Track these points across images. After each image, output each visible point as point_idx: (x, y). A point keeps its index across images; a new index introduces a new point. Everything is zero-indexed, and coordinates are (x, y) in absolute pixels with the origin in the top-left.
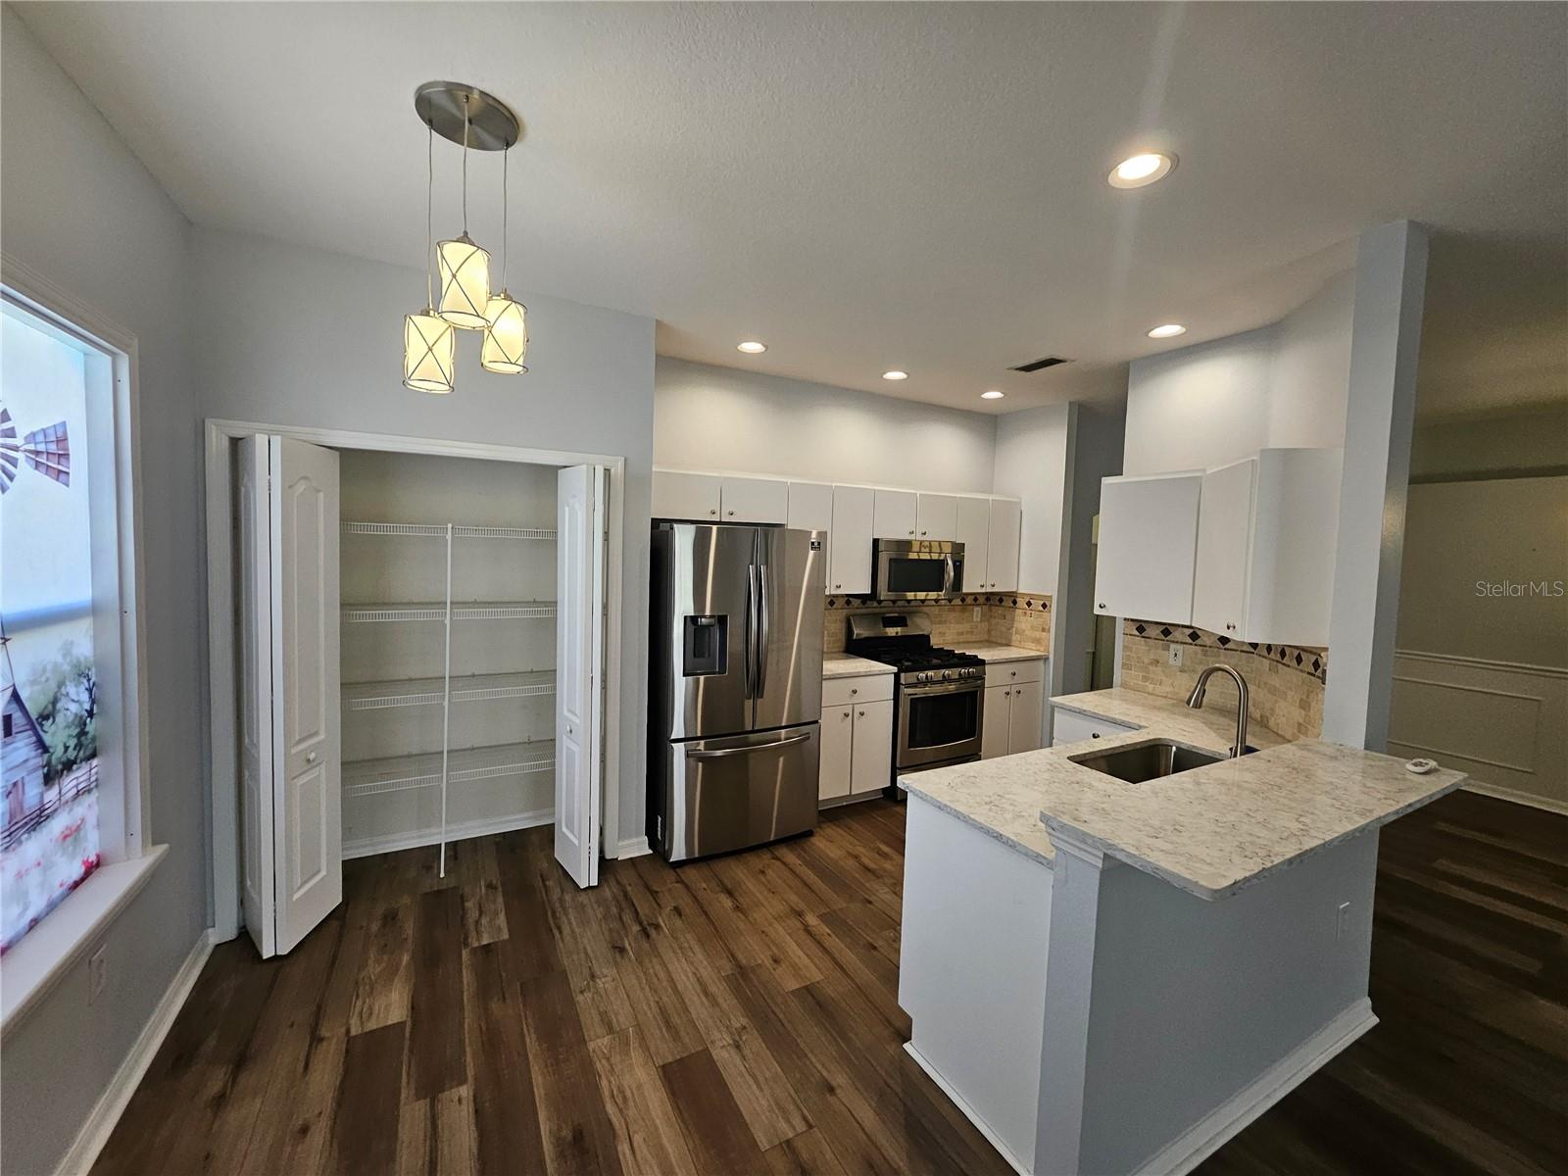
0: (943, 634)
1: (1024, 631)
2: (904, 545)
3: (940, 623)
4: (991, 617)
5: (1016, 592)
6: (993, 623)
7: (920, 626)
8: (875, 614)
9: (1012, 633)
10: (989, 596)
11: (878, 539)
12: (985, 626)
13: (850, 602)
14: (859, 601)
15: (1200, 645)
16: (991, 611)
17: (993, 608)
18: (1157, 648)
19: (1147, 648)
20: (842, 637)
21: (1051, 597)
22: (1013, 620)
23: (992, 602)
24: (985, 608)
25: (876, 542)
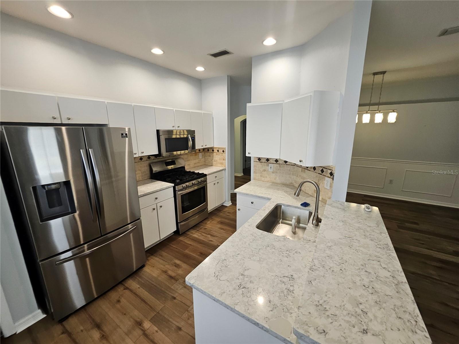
0: (189, 165)
1: (217, 160)
2: (170, 132)
3: (188, 161)
4: (205, 156)
5: (213, 147)
6: (206, 158)
7: (180, 163)
8: (162, 161)
9: (213, 162)
10: (204, 149)
11: (159, 130)
12: (203, 159)
13: (150, 157)
14: (154, 157)
15: (279, 164)
16: (205, 154)
17: (206, 153)
18: (265, 166)
19: (261, 166)
20: (148, 172)
21: (225, 148)
22: (213, 157)
23: (205, 151)
24: (203, 153)
25: (158, 131)
